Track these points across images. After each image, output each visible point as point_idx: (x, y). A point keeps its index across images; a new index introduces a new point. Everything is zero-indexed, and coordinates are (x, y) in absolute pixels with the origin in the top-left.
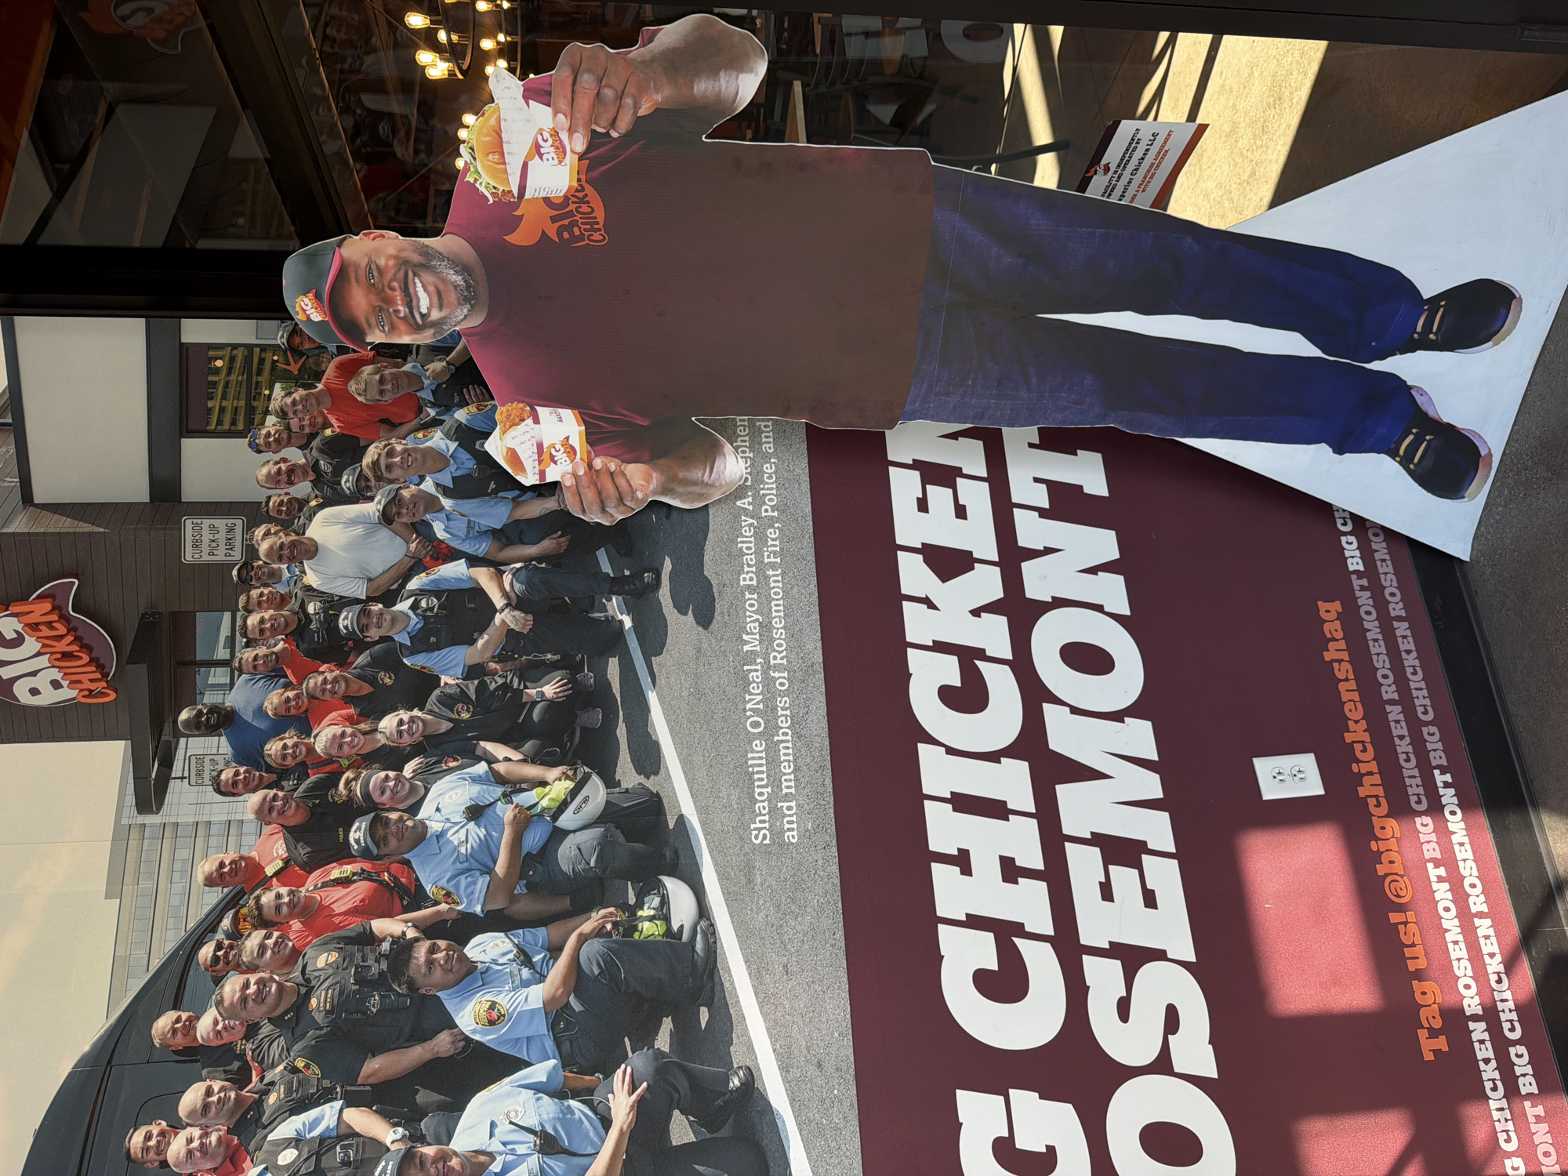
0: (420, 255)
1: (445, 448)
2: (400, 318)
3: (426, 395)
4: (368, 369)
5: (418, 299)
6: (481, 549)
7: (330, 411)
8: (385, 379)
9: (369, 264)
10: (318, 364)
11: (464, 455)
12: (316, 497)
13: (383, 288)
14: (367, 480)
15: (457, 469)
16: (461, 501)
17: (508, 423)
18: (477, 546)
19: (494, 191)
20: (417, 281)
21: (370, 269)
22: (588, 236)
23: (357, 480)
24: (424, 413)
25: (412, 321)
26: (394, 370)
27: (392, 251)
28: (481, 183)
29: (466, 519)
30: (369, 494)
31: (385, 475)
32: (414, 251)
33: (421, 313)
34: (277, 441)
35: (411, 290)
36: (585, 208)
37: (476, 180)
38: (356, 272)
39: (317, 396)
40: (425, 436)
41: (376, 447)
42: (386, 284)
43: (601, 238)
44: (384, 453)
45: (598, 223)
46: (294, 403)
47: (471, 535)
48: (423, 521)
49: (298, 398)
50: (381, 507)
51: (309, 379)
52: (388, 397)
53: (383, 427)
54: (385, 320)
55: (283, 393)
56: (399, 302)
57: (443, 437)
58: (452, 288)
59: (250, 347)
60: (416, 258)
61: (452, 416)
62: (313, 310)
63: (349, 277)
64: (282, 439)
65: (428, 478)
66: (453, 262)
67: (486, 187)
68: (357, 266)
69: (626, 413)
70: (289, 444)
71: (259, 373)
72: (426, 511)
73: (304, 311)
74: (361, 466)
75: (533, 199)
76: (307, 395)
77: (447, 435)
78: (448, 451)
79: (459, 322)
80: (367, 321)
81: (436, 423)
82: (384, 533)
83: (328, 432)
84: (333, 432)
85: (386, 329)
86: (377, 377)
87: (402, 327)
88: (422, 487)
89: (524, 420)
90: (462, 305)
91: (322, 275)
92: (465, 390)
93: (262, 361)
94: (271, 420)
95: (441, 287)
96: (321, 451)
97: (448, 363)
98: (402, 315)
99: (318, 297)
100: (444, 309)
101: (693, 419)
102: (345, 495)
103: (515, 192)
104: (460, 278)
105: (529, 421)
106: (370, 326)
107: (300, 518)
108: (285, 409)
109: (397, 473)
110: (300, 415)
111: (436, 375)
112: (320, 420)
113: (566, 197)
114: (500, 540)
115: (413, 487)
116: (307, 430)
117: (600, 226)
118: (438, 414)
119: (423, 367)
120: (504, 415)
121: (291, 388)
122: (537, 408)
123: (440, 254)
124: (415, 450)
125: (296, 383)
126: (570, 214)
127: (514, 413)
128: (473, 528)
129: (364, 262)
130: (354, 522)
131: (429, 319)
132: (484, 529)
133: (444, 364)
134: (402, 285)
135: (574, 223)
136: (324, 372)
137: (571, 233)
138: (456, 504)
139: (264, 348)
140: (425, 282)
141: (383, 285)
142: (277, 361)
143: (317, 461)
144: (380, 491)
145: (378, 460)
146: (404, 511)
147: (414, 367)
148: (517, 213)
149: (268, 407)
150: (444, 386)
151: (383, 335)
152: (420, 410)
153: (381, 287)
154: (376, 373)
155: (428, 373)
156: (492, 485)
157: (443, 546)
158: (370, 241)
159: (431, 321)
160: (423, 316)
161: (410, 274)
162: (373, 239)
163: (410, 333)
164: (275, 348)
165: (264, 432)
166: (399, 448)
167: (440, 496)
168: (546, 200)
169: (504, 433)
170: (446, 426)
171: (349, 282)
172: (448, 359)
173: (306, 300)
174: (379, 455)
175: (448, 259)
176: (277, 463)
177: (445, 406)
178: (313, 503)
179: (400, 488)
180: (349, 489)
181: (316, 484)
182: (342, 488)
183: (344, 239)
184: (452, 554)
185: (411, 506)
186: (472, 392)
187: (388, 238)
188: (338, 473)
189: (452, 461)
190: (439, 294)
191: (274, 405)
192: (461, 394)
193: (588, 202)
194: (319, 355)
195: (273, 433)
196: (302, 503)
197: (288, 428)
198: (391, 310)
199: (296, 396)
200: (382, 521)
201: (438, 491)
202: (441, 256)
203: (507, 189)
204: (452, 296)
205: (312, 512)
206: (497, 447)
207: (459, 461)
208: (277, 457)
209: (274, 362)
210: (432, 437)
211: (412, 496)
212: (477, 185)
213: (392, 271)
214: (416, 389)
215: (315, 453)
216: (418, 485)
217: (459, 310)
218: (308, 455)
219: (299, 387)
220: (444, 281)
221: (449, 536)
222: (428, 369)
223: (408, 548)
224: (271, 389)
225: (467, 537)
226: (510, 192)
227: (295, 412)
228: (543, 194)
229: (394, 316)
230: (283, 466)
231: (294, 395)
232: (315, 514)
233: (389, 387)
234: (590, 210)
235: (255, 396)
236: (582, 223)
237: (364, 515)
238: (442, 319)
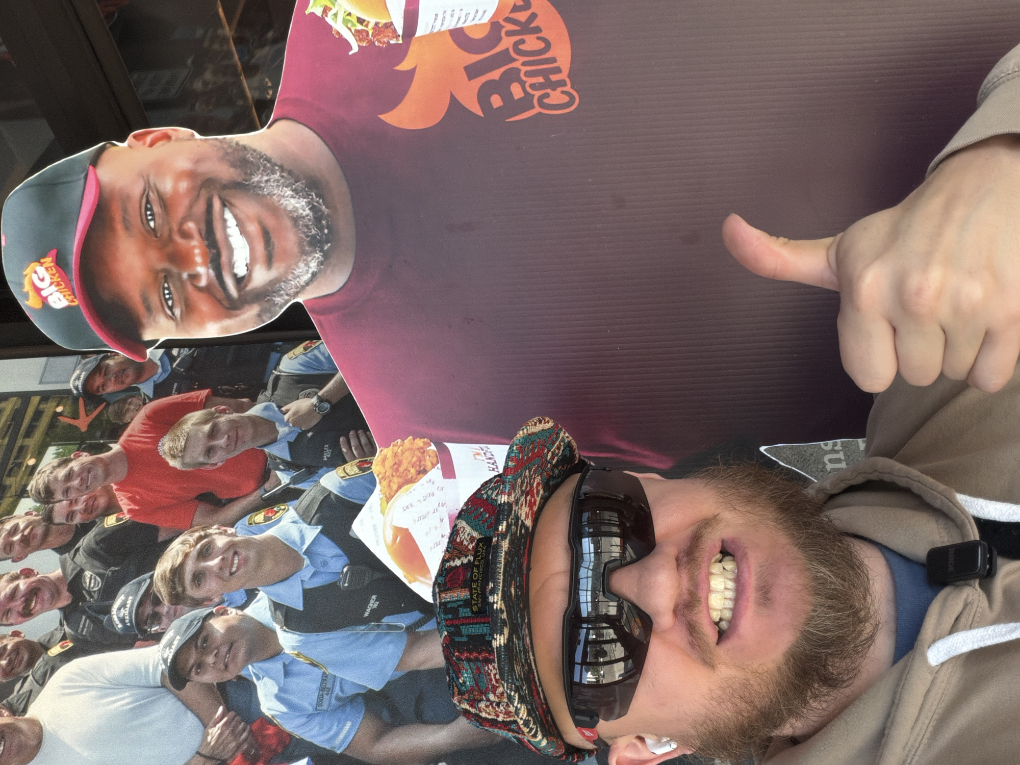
0: (233, 165)
1: (297, 538)
2: (200, 289)
3: (280, 451)
4: (195, 416)
5: (231, 250)
6: (341, 736)
7: (122, 486)
8: (219, 430)
9: (145, 193)
10: (120, 414)
11: (330, 550)
12: (64, 638)
13: (170, 236)
14: (157, 602)
15: (313, 575)
16: (313, 637)
17: (396, 480)
18: (335, 729)
19: (359, 27)
20: (228, 215)
21: (148, 202)
22: (541, 98)
23: (141, 604)
24: (272, 480)
25: (220, 294)
26: (235, 416)
27: (184, 164)
28: (336, 15)
29: (318, 672)
30: (155, 629)
31: (191, 592)
32: (222, 159)
33: (235, 275)
34: (25, 541)
35: (219, 235)
36: (531, 43)
37: (326, 10)
38: (125, 210)
39: (107, 465)
40: (267, 519)
41: (183, 543)
42: (175, 227)
43: (566, 99)
44: (194, 552)
45: (558, 70)
46: (69, 477)
47: (325, 707)
48: (240, 678)
49: (76, 469)
50: (170, 654)
51: (101, 437)
52: (218, 459)
53: (202, 508)
54: (175, 296)
55: (56, 462)
56: (198, 259)
57: (297, 518)
58: (288, 223)
59: (25, 397)
60: (226, 172)
61: (317, 482)
62: (53, 288)
63: (112, 220)
64: (35, 536)
65: (261, 595)
66: (290, 173)
67: (345, 22)
68: (126, 199)
69: (623, 445)
70: (43, 544)
71: (29, 433)
72: (250, 657)
73: (38, 290)
74: (152, 577)
75: (432, 37)
76: (93, 463)
77: (305, 516)
78: (303, 542)
79: (303, 288)
80: (145, 300)
81: (289, 495)
82: (169, 704)
83: (111, 521)
84: (118, 520)
85: (177, 312)
86: (207, 428)
87: (204, 305)
88: (248, 611)
89: (425, 472)
90: (307, 254)
91: (65, 222)
92: (341, 439)
93: (38, 414)
94: (26, 504)
95: (270, 222)
96: (92, 553)
97: (321, 400)
98: (203, 283)
99: (61, 263)
100: (276, 265)
101: (762, 449)
102: (114, 633)
103: (399, 27)
104: (303, 202)
105: (436, 473)
106: (149, 309)
107: (26, 679)
108: (52, 487)
109: (211, 586)
110: (73, 495)
111: (299, 419)
112: (102, 502)
113: (495, 25)
114: (377, 715)
115: (233, 612)
116: (78, 520)
117: (563, 76)
118: (294, 480)
119: (280, 407)
120: (389, 463)
121: (70, 453)
122: (449, 445)
123: (268, 160)
124: (248, 544)
125: (80, 445)
126: (504, 58)
127: (408, 459)
128: (330, 691)
129: (137, 190)
130: (116, 685)
131: (250, 287)
132: (350, 691)
133: (314, 400)
134: (203, 226)
135: (512, 76)
136: (126, 425)
137: (507, 96)
138: (304, 644)
139: (46, 396)
140: (241, 216)
141: (170, 231)
142: (60, 414)
143: (82, 571)
144: (176, 623)
145: (182, 565)
146: (210, 659)
147: (266, 408)
148: (404, 66)
149: (26, 486)
150: (310, 434)
151: (171, 324)
152: (265, 475)
153: (166, 234)
154: (205, 422)
155: (286, 417)
156: (373, 603)
157: (270, 731)
158: (146, 147)
159: (252, 290)
160: (240, 281)
161: (217, 204)
162: (152, 145)
163: (218, 317)
164: (62, 396)
165: (8, 526)
166: (221, 541)
167: (277, 627)
168: (458, 35)
169: (389, 498)
170: (305, 500)
171: (113, 229)
172: (320, 393)
173: (41, 270)
174: (186, 555)
175: (282, 169)
176: (16, 578)
177: (308, 467)
178: (55, 650)
179: (211, 615)
180: (122, 620)
181: (69, 614)
182: (111, 621)
183: (101, 150)
184: (286, 747)
185: (224, 649)
186: (353, 442)
187: (177, 140)
188: (109, 592)
189: (307, 561)
190: (266, 235)
191: (37, 482)
192: (336, 447)
193: (538, 30)
194: (124, 401)
195: (22, 527)
196: (35, 650)
197: (48, 518)
198: (185, 276)
199: (75, 465)
200: (168, 682)
201: (275, 618)
202: (266, 163)
203: (383, 21)
204: (290, 239)
205: (48, 667)
206: (374, 526)
207: (319, 560)
208: (16, 568)
209: (56, 415)
210: (279, 521)
211: (230, 629)
212: (329, 19)
213: (186, 202)
214: (265, 441)
215: (81, 558)
216: (242, 607)
217: (301, 265)
218: (69, 562)
219: (84, 450)
220: (275, 210)
221: (284, 709)
222: (287, 411)
223: (205, 735)
224: (40, 454)
225: (318, 711)
226: (389, 25)
227: (66, 491)
228: (451, 24)
229: (190, 288)
230: (23, 584)
231: (71, 465)
232: (53, 671)
233: (222, 442)
234: (542, 45)
235: (11, 469)
236: (529, 74)
237: (138, 670)
238: (273, 283)
